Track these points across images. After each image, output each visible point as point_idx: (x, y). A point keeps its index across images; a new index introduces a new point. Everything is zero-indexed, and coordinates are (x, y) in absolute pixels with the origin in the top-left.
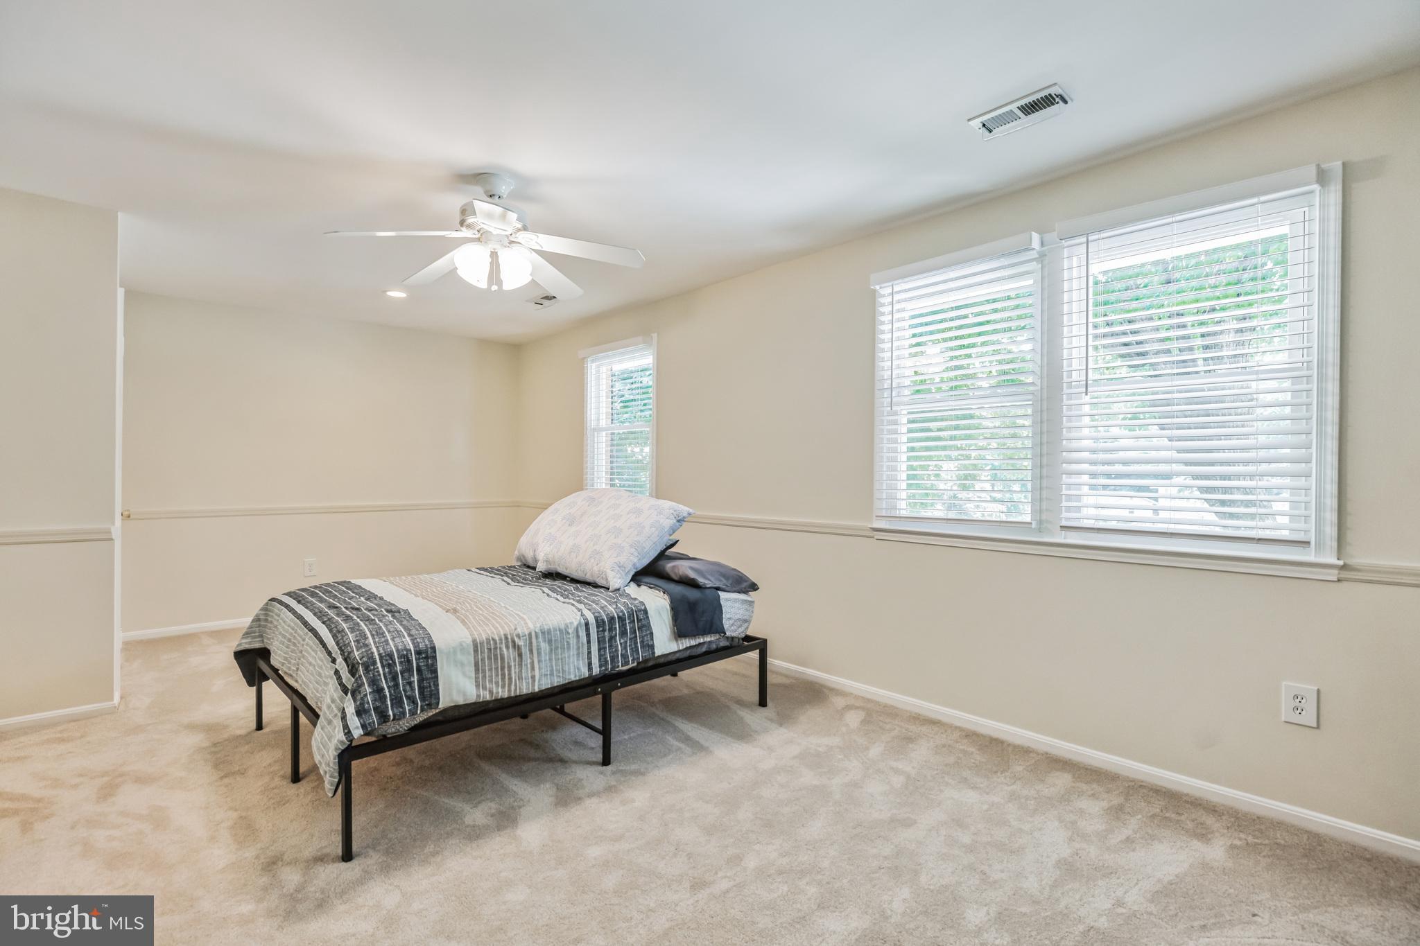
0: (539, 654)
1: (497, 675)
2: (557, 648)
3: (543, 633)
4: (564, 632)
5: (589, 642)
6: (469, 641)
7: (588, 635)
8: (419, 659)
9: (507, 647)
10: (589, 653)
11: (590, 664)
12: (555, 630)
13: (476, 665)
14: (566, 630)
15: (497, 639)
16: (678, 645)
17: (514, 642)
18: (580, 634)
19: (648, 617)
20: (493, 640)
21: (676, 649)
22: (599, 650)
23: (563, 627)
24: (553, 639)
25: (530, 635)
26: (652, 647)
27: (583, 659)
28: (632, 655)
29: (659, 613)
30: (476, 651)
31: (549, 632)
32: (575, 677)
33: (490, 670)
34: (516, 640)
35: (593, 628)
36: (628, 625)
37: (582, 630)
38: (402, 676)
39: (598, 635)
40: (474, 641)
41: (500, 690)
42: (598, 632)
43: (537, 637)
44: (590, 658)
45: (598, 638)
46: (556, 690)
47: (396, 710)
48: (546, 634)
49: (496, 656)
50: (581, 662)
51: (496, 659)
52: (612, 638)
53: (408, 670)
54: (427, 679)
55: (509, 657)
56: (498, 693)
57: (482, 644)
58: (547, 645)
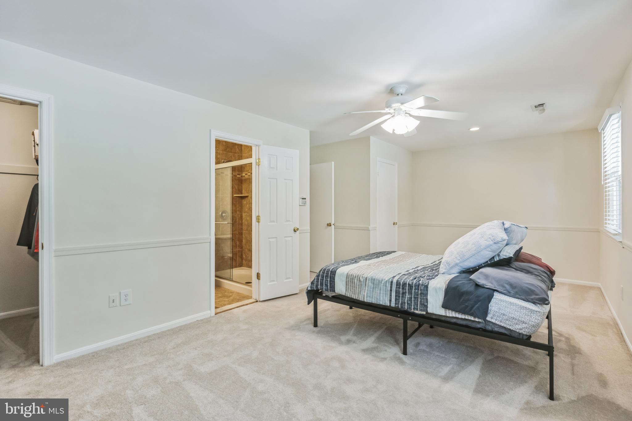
0: (368, 287)
1: (353, 289)
2: (376, 288)
3: (372, 279)
4: (380, 282)
5: (391, 290)
6: (346, 273)
7: (391, 287)
8: (331, 274)
9: (357, 280)
10: (391, 295)
11: (390, 301)
12: (377, 280)
13: (346, 282)
14: (381, 281)
15: (354, 275)
16: (445, 312)
17: (359, 278)
18: (387, 285)
19: (428, 290)
20: (353, 275)
21: (444, 314)
22: (396, 296)
23: (380, 280)
24: (375, 283)
25: (366, 278)
26: (427, 307)
27: (387, 297)
28: (414, 306)
29: (436, 290)
30: (347, 277)
31: (374, 279)
32: (383, 303)
33: (351, 286)
34: (361, 278)
35: (394, 285)
36: (413, 290)
37: (388, 284)
38: (325, 278)
39: (396, 289)
40: (347, 274)
41: (353, 295)
42: (396, 287)
43: (369, 280)
44: (391, 298)
45: (396, 290)
46: (381, 307)
47: (321, 287)
48: (373, 280)
49: (353, 281)
50: (387, 298)
51: (353, 283)
52: (404, 293)
53: (327, 276)
54: (332, 281)
55: (357, 284)
56: (352, 295)
57: (349, 275)
58: (372, 285)
